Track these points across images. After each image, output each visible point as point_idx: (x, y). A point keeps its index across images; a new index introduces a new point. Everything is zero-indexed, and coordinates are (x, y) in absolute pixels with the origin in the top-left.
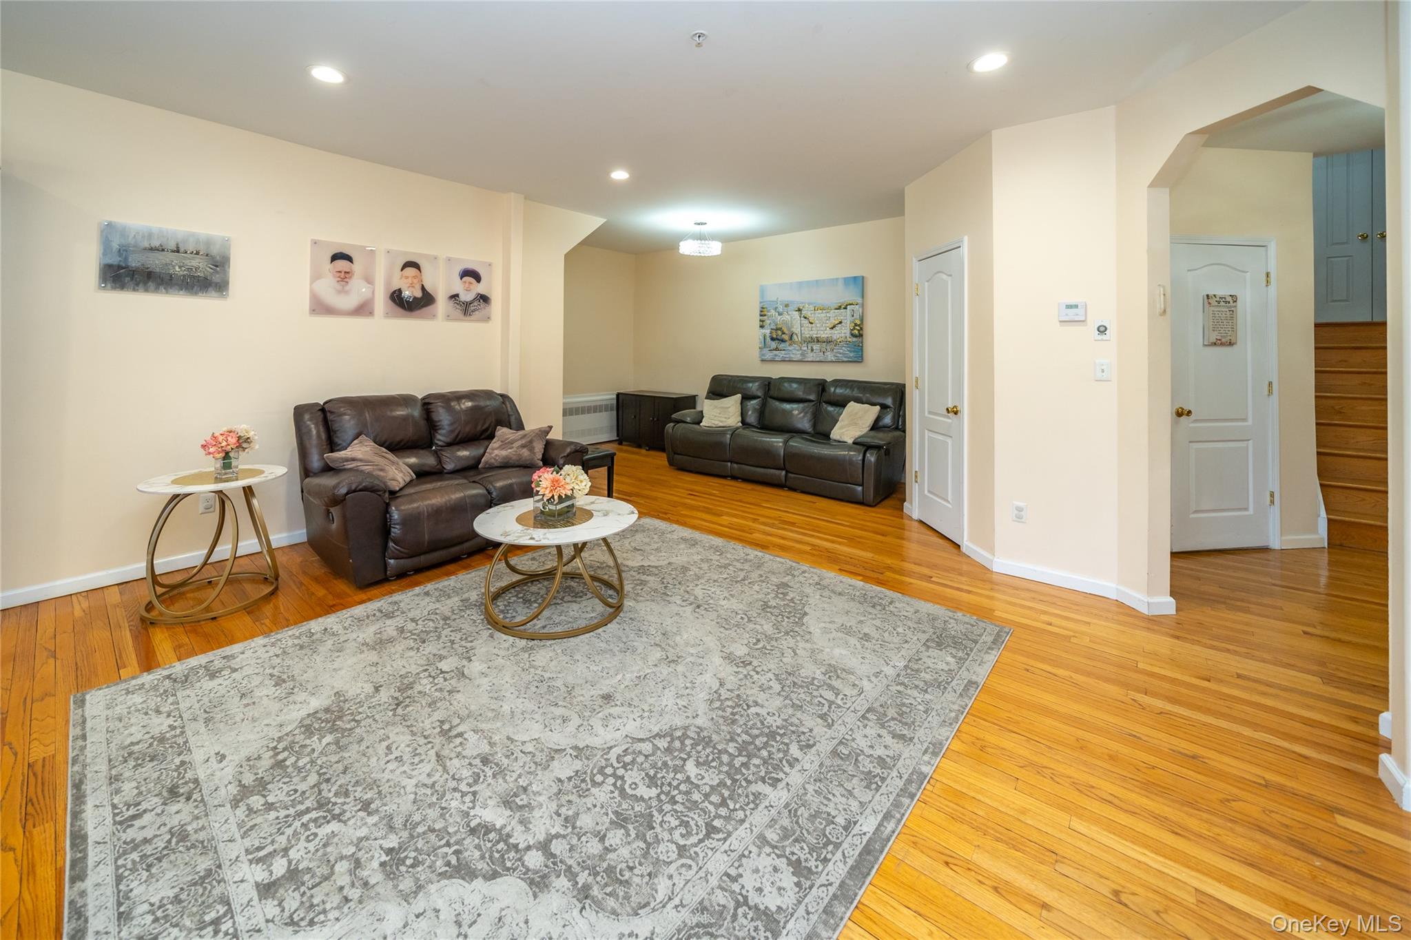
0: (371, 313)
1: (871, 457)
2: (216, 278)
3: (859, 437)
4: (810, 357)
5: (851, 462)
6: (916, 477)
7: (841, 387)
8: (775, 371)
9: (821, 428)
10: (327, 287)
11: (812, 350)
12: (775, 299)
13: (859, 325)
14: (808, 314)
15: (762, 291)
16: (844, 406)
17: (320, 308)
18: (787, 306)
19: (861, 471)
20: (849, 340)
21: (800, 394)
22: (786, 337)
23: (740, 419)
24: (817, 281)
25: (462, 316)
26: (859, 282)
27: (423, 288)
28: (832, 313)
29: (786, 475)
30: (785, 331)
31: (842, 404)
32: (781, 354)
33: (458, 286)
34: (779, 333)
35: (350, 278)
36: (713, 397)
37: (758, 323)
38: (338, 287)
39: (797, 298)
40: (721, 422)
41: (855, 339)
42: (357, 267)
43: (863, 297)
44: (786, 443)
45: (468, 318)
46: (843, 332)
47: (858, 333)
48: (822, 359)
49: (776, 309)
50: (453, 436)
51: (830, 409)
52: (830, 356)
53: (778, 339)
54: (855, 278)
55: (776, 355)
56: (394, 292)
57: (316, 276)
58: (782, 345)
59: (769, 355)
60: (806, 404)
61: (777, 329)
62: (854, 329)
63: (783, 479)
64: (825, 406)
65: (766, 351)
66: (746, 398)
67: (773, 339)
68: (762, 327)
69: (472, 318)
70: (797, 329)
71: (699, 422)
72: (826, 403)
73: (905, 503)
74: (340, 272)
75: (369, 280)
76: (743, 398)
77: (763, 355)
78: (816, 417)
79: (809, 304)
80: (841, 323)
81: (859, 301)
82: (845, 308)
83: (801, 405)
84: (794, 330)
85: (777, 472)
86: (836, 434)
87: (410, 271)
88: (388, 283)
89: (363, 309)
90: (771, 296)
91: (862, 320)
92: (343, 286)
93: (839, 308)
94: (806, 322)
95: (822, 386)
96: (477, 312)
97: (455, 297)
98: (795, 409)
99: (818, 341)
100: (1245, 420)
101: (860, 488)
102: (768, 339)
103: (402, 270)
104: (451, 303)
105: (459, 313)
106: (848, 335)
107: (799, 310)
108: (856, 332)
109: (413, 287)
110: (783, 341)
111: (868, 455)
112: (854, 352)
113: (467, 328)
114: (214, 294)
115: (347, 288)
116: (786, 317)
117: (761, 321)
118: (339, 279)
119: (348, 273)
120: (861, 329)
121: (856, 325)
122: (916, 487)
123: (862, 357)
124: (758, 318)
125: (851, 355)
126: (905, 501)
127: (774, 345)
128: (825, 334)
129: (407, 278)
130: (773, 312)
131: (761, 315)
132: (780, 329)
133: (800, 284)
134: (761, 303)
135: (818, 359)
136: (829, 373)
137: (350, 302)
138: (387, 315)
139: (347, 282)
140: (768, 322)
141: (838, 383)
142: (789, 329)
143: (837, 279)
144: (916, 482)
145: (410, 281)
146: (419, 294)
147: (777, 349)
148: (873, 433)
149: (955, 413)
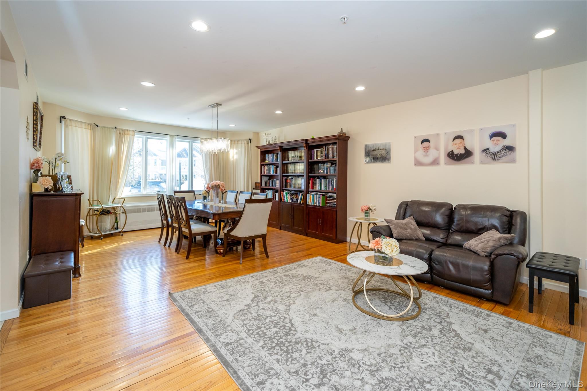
0: (438, 164)
10: (420, 155)
17: (418, 163)
25: (492, 161)
27: (465, 148)
33: (489, 144)
35: (429, 149)
38: (424, 154)
42: (432, 144)
45: (497, 161)
56: (449, 152)
57: (416, 151)
69: (500, 161)
74: (425, 147)
75: (437, 149)
87: (458, 141)
88: (446, 147)
89: (435, 162)
92: (426, 153)
96: (504, 157)
97: (486, 150)
103: (453, 141)
104: (484, 154)
105: (489, 159)
109: (460, 148)
113: (497, 168)
114: (387, 162)
115: (428, 154)
118: (425, 150)
119: (428, 147)
129: (456, 144)
137: (429, 159)
138: (446, 164)
139: (428, 151)
145: (457, 146)
146: (463, 152)
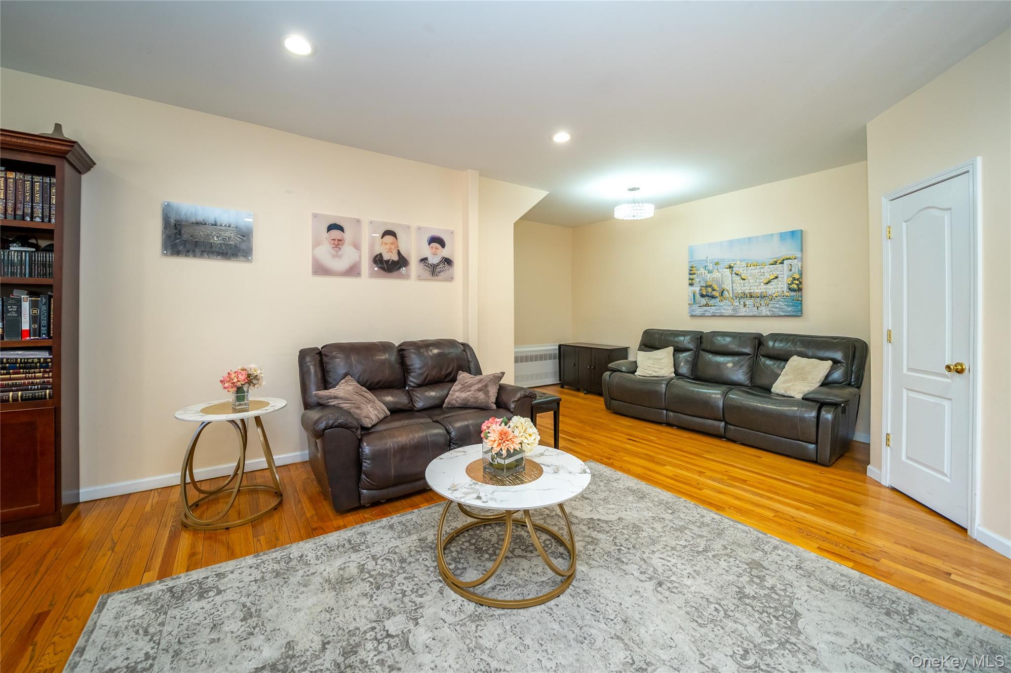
0: (358, 274)
1: (828, 415)
2: (243, 246)
3: (807, 394)
4: (743, 311)
5: (802, 419)
6: (888, 440)
7: (781, 341)
8: (706, 326)
9: (764, 381)
10: (325, 253)
11: (745, 306)
12: (705, 259)
13: (798, 280)
14: (741, 271)
15: (691, 251)
16: (786, 360)
17: (320, 270)
18: (717, 264)
19: (814, 429)
20: (787, 294)
21: (734, 347)
22: (716, 294)
23: (673, 370)
24: (749, 238)
25: (430, 277)
26: (797, 236)
27: (399, 253)
28: (767, 269)
29: (725, 428)
30: (715, 287)
31: (783, 358)
32: (712, 310)
33: (427, 251)
34: (710, 290)
35: (342, 244)
36: (646, 349)
37: (687, 282)
38: (333, 252)
39: (727, 256)
40: (655, 372)
41: (793, 294)
42: (348, 235)
43: (802, 251)
44: (725, 395)
45: (435, 278)
46: (780, 287)
47: (797, 287)
48: (755, 313)
49: (705, 267)
50: (422, 378)
51: (769, 362)
52: (764, 311)
53: (707, 296)
54: (793, 233)
55: (706, 311)
56: (376, 256)
57: (316, 244)
58: (712, 302)
59: (699, 311)
60: (742, 357)
61: (707, 286)
62: (792, 283)
63: (722, 431)
64: (763, 359)
65: (695, 307)
66: (678, 350)
67: (702, 296)
68: (691, 285)
69: (439, 278)
70: (727, 286)
71: (634, 372)
72: (764, 356)
73: (869, 467)
74: (334, 240)
75: (357, 246)
76: (675, 350)
77: (693, 311)
78: (753, 372)
79: (741, 261)
80: (777, 277)
81: (799, 255)
82: (782, 263)
83: (736, 358)
84: (725, 286)
85: (716, 423)
86: (778, 387)
87: (389, 238)
88: (372, 246)
89: (353, 271)
90: (700, 256)
91: (801, 274)
92: (337, 252)
93: (775, 263)
94: (738, 278)
95: (758, 341)
96: (442, 273)
97: (424, 260)
98: (728, 362)
99: (751, 297)
101: (812, 446)
102: (698, 296)
103: (382, 238)
104: (422, 265)
105: (427, 274)
106: (785, 289)
107: (730, 267)
108: (795, 286)
109: (391, 252)
110: (713, 297)
111: (823, 413)
112: (792, 306)
113: (435, 286)
114: (242, 259)
115: (340, 253)
116: (716, 275)
117: (690, 279)
118: (334, 246)
119: (341, 240)
120: (801, 283)
121: (794, 279)
122: (887, 453)
123: (801, 311)
124: (688, 276)
125: (790, 309)
126: (869, 463)
127: (704, 301)
128: (757, 291)
129: (386, 244)
130: (702, 270)
131: (690, 274)
132: (710, 286)
133: (731, 243)
134: (690, 262)
135: (751, 314)
136: (765, 327)
137: (342, 264)
138: (373, 275)
139: (340, 248)
140: (697, 280)
141: (775, 337)
142: (719, 286)
143: (772, 235)
144: (888, 445)
145: (388, 246)
146: (395, 258)
147: (707, 305)
148: (824, 389)
149: (960, 371)
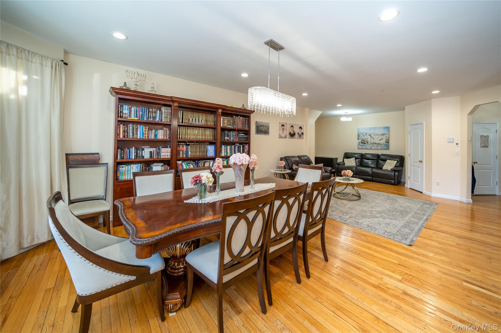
0: (287, 138)
1: (396, 174)
2: (268, 131)
3: (392, 169)
4: (373, 148)
5: (391, 175)
6: (409, 178)
7: (384, 156)
8: (363, 152)
9: (380, 166)
10: (281, 132)
11: (374, 146)
12: (362, 132)
13: (388, 140)
14: (373, 136)
15: (358, 130)
17: (280, 137)
18: (366, 134)
19: (394, 177)
20: (385, 143)
21: (371, 158)
22: (366, 142)
23: (355, 164)
24: (375, 127)
26: (388, 128)
27: (294, 132)
28: (380, 136)
29: (372, 178)
30: (365, 140)
31: (385, 160)
32: (364, 147)
33: (299, 131)
34: (364, 141)
36: (346, 158)
37: (357, 138)
39: (369, 132)
40: (350, 165)
41: (387, 143)
43: (389, 132)
44: (372, 170)
46: (383, 142)
47: (388, 142)
48: (377, 148)
49: (363, 135)
51: (381, 162)
52: (379, 148)
53: (363, 143)
54: (387, 127)
55: (363, 147)
56: (290, 133)
58: (365, 145)
59: (360, 147)
60: (374, 160)
61: (363, 140)
62: (386, 141)
63: (371, 179)
64: (380, 161)
65: (359, 146)
66: (356, 158)
67: (362, 143)
68: (358, 139)
69: (301, 138)
70: (369, 140)
71: (344, 165)
72: (380, 160)
73: (405, 185)
76: (355, 159)
77: (359, 147)
78: (377, 164)
79: (373, 134)
80: (382, 139)
81: (388, 133)
82: (384, 135)
83: (373, 161)
84: (368, 140)
85: (370, 177)
86: (384, 168)
89: (285, 137)
90: (361, 131)
91: (389, 138)
93: (382, 135)
94: (372, 138)
95: (378, 156)
97: (298, 133)
98: (370, 162)
99: (376, 144)
100: (490, 165)
101: (393, 181)
102: (360, 143)
103: (291, 128)
104: (298, 135)
105: (299, 137)
106: (385, 142)
107: (370, 135)
108: (387, 141)
110: (365, 143)
111: (396, 173)
112: (387, 147)
116: (366, 137)
117: (358, 138)
120: (389, 141)
121: (387, 139)
122: (409, 181)
123: (389, 148)
124: (357, 137)
125: (386, 147)
126: (405, 184)
127: (362, 144)
128: (377, 142)
130: (362, 135)
131: (358, 136)
132: (364, 140)
133: (370, 128)
134: (358, 133)
135: (376, 148)
136: (380, 152)
137: (284, 135)
139: (284, 131)
140: (360, 138)
141: (382, 155)
142: (367, 140)
143: (381, 127)
144: (409, 179)
145: (292, 130)
147: (363, 146)
148: (395, 168)
149: (421, 162)
